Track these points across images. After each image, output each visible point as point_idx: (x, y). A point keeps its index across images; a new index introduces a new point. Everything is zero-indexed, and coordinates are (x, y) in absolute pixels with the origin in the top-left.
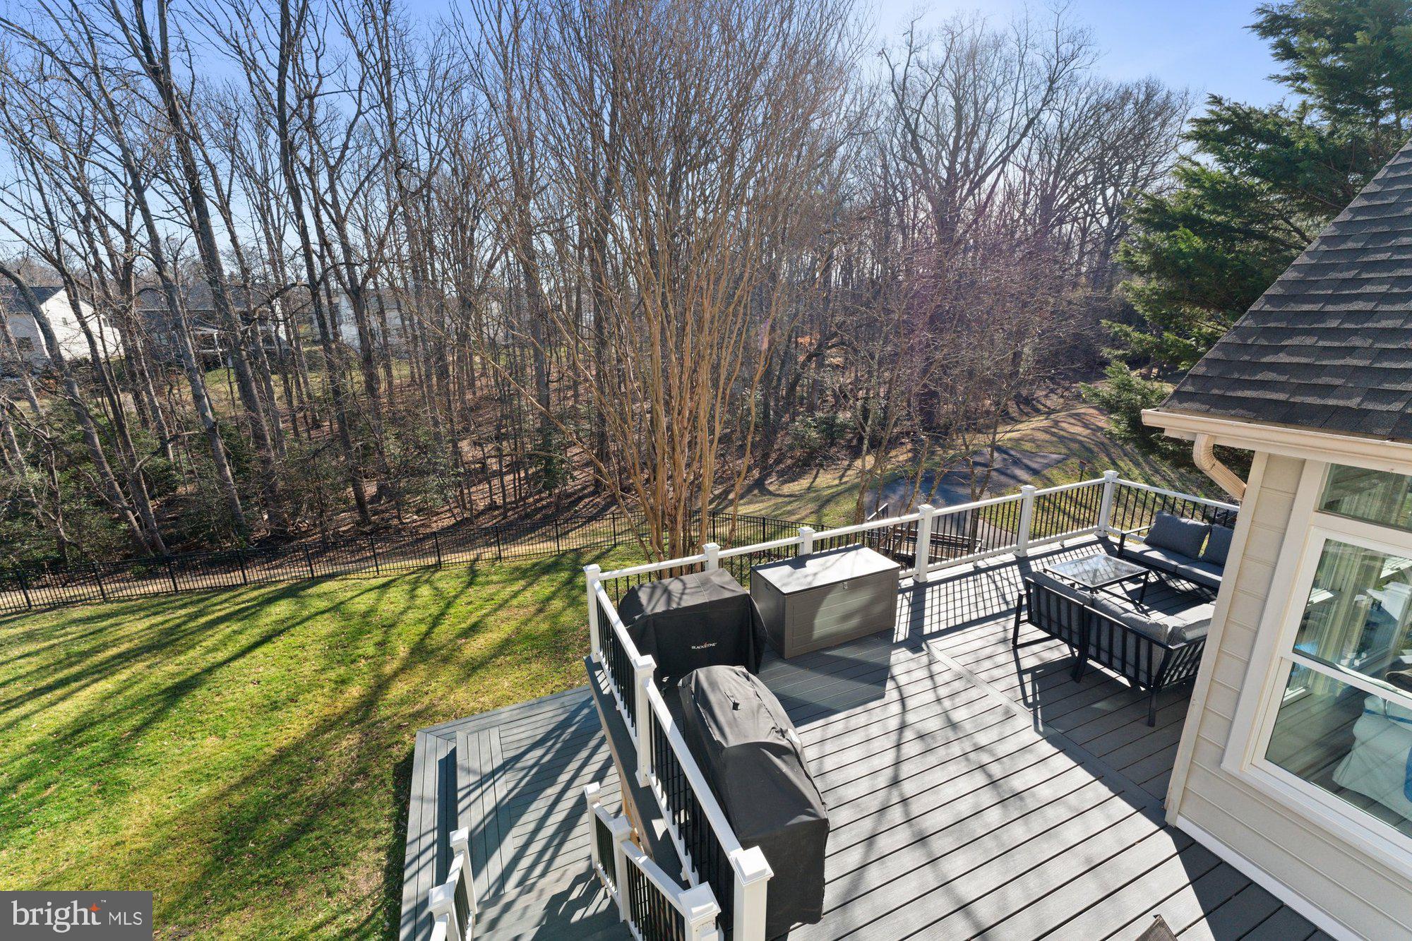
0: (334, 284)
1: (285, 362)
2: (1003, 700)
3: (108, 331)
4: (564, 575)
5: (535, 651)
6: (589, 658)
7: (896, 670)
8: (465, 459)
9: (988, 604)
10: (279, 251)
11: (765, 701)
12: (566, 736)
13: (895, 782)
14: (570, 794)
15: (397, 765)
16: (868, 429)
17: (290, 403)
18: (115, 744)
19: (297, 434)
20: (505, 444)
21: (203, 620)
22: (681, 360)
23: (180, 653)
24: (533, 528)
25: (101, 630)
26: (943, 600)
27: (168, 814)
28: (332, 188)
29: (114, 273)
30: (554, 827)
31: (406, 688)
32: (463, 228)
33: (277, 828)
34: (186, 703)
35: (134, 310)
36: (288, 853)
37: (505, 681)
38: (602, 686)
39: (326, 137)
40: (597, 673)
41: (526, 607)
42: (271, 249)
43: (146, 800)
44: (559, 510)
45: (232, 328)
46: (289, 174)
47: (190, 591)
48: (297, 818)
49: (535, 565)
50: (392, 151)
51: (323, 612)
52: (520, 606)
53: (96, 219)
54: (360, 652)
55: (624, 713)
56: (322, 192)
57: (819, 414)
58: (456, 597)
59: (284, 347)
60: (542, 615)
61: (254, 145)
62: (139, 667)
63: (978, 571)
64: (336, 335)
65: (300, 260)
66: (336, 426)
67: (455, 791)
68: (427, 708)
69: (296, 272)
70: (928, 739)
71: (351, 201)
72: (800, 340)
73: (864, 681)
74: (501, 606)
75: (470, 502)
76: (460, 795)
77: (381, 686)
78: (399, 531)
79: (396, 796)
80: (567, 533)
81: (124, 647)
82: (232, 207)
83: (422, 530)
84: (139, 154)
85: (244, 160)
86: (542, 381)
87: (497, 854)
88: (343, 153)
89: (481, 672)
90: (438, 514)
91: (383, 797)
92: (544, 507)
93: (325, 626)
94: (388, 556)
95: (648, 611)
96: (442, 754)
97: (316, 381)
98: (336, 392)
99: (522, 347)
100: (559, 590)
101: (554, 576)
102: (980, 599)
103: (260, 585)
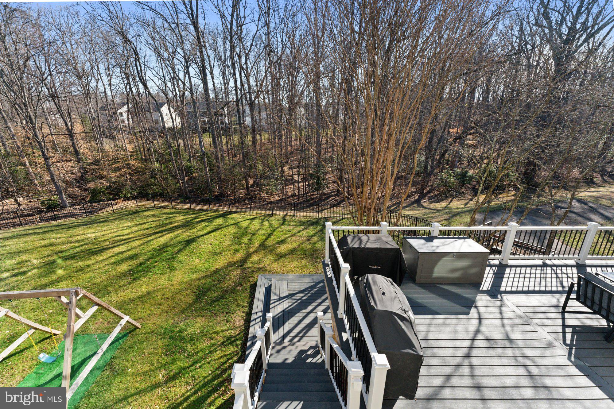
0: (244, 101)
1: (227, 131)
2: (549, 337)
3: (177, 118)
4: (319, 228)
5: (305, 256)
6: (324, 261)
7: (479, 304)
8: (285, 174)
9: (549, 284)
10: (228, 88)
11: (399, 296)
12: (313, 291)
13: (468, 356)
14: (312, 314)
15: (251, 285)
16: (484, 179)
17: (227, 146)
18: (173, 254)
19: (229, 158)
20: (301, 170)
21: (197, 220)
22: (381, 137)
23: (191, 229)
24: (309, 206)
25: (171, 217)
26: (517, 276)
27: (185, 280)
28: (246, 63)
29: (180, 97)
30: (305, 325)
31: (257, 258)
32: (293, 76)
33: (214, 294)
34: (191, 246)
35: (184, 111)
36: (216, 304)
37: (292, 264)
38: (328, 273)
39: (245, 42)
40: (327, 268)
41: (303, 237)
42: (225, 88)
43: (179, 274)
44: (321, 200)
45: (211, 117)
46: (232, 58)
47: (194, 209)
48: (220, 293)
49: (309, 221)
50: (268, 45)
51: (232, 225)
52: (300, 236)
53: (176, 79)
54: (243, 241)
55: (336, 286)
56: (243, 64)
57: (457, 170)
58: (277, 228)
59: (227, 125)
60: (309, 242)
61: (222, 47)
62: (180, 231)
63: (545, 265)
64: (244, 121)
65: (234, 92)
66: (241, 157)
67: (270, 300)
68: (263, 267)
69: (232, 96)
70: (493, 343)
71: (252, 67)
72: (451, 130)
73: (459, 305)
74: (293, 235)
75: (286, 192)
76: (271, 302)
77: (248, 256)
78: (260, 199)
79: (250, 296)
80: (323, 210)
81: (176, 224)
82: (214, 72)
83: (267, 200)
84: (188, 54)
85: (218, 53)
86: (319, 145)
87: (282, 328)
88: (251, 48)
89: (283, 259)
90: (274, 195)
91: (246, 295)
92: (314, 198)
93: (232, 230)
94: (256, 208)
95: (351, 246)
96: (267, 286)
97: (236, 139)
98: (242, 143)
99: (312, 128)
100: (317, 233)
101: (315, 227)
102: (543, 280)
103: (214, 211)
